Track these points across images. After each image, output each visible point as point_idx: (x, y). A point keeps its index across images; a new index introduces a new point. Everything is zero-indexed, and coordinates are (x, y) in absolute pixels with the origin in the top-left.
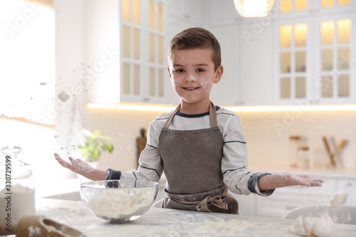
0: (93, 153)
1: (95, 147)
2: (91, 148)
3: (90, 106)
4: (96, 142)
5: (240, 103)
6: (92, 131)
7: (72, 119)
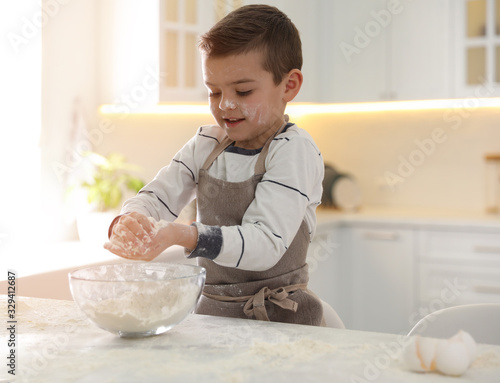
0: (108, 195)
1: (112, 185)
2: (105, 186)
3: (104, 110)
4: (114, 175)
5: (390, 96)
6: (107, 156)
7: (72, 135)
